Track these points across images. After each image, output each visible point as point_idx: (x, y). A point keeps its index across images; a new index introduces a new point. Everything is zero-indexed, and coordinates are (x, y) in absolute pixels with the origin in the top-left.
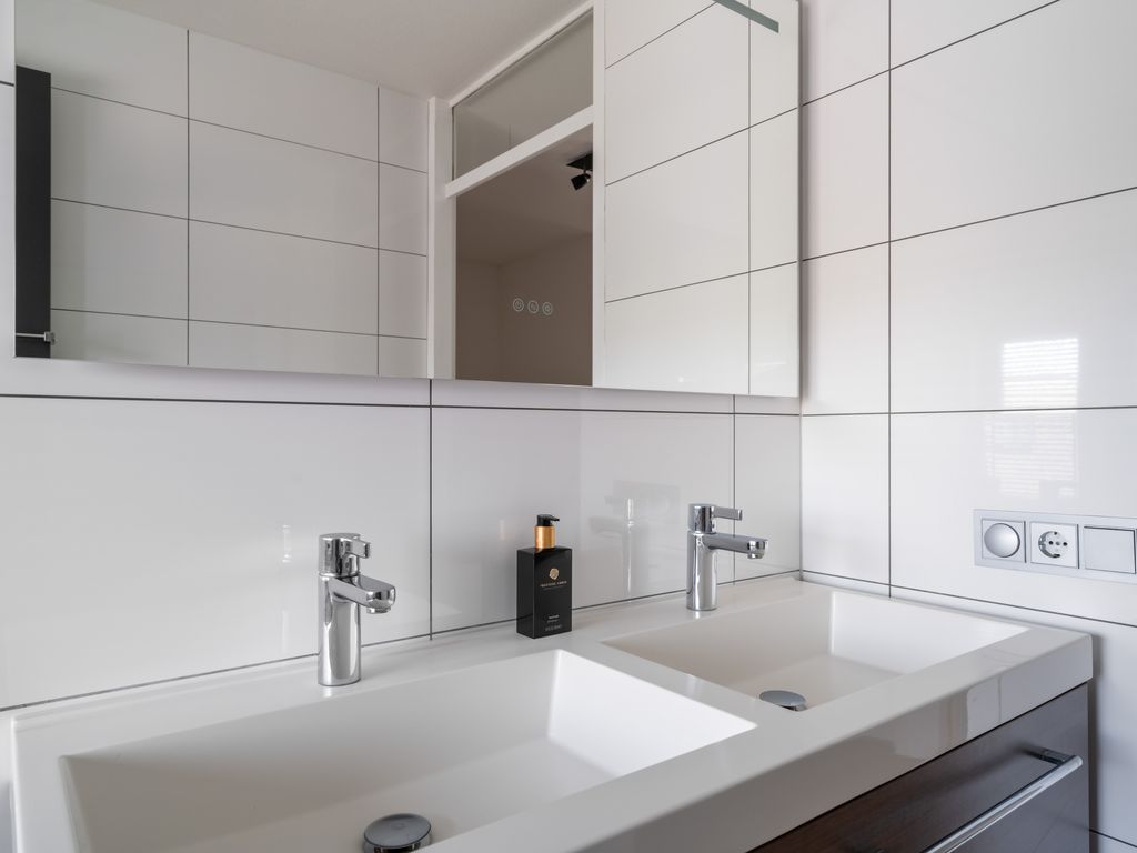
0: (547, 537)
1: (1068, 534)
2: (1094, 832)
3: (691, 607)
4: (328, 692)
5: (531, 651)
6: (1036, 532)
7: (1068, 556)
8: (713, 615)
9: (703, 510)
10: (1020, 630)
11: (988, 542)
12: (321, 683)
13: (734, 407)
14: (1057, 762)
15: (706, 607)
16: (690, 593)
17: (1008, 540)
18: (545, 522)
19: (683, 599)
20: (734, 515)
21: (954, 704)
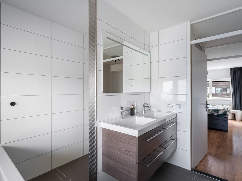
0: (133, 107)
1: (174, 105)
2: (176, 130)
3: (143, 113)
4: (121, 120)
5: (132, 117)
6: (172, 105)
7: (174, 107)
8: (145, 114)
9: (144, 104)
10: (170, 113)
11: (168, 106)
12: (120, 119)
13: (145, 94)
14: (174, 123)
15: (144, 113)
16: (143, 112)
17: (169, 106)
18: (133, 105)
19: (142, 112)
20: (147, 104)
21: (165, 119)
